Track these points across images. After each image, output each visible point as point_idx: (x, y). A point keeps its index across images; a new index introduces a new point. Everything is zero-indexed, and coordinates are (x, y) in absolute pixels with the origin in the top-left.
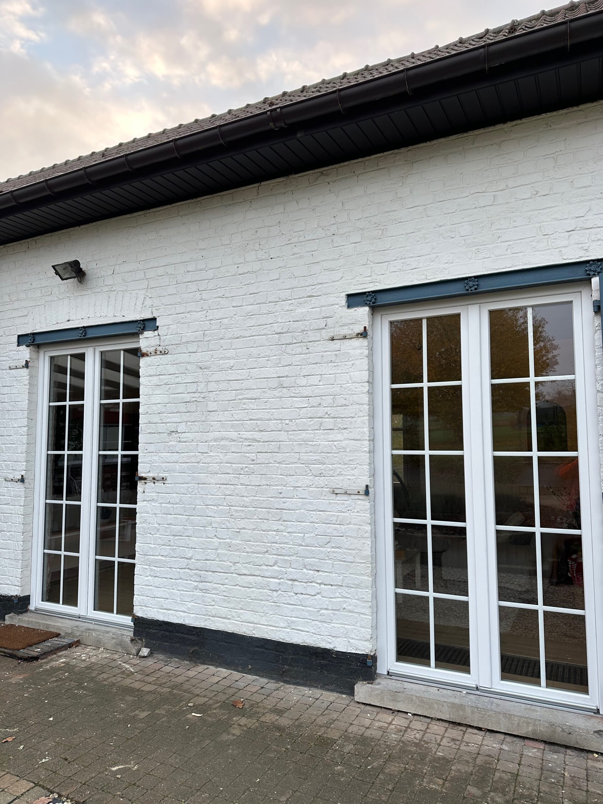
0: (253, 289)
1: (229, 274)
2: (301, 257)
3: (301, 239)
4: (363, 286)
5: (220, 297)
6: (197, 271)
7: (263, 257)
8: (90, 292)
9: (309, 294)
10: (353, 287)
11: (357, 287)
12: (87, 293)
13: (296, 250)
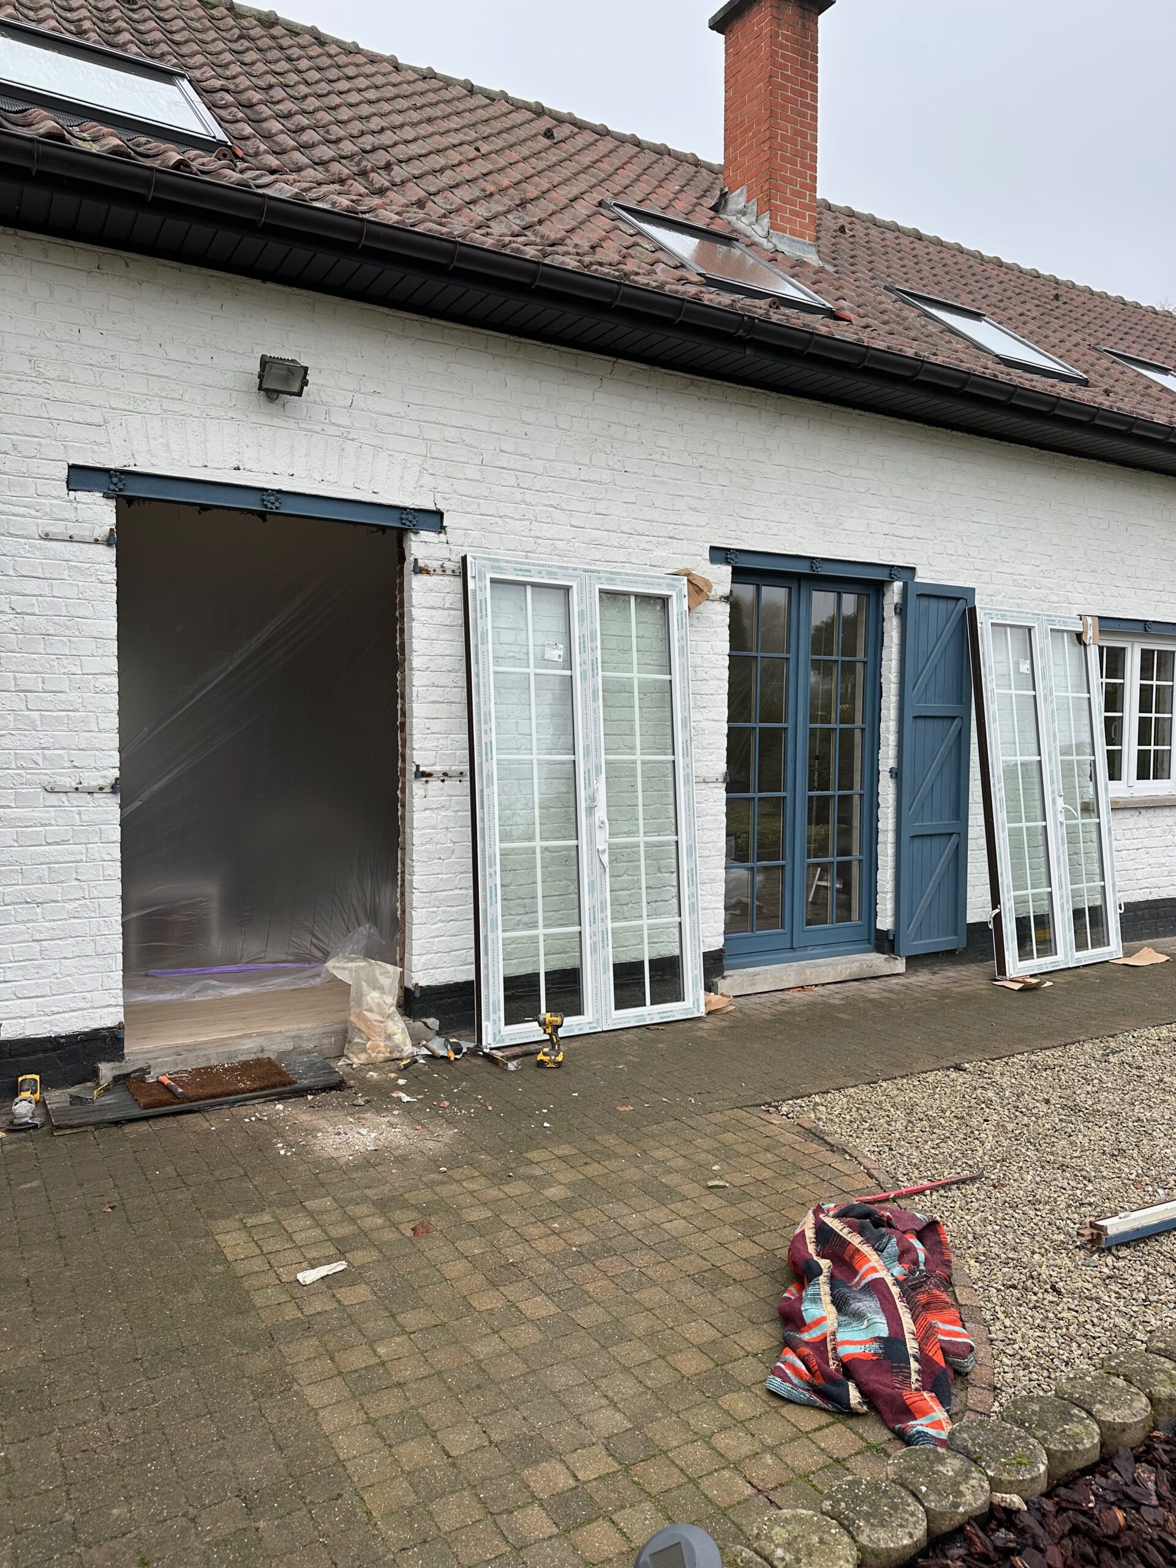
0: (601, 507)
1: (566, 476)
2: (664, 483)
3: (665, 459)
4: (729, 541)
5: (551, 506)
6: (515, 454)
7: (616, 467)
8: (291, 424)
9: (671, 535)
10: (718, 539)
11: (721, 540)
12: (286, 425)
13: (658, 471)
